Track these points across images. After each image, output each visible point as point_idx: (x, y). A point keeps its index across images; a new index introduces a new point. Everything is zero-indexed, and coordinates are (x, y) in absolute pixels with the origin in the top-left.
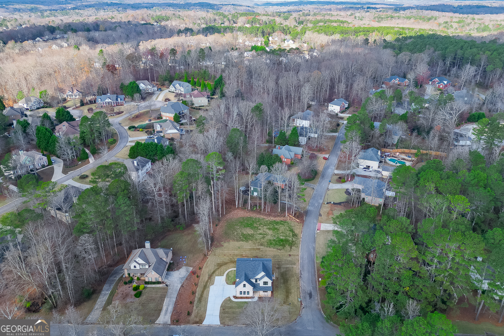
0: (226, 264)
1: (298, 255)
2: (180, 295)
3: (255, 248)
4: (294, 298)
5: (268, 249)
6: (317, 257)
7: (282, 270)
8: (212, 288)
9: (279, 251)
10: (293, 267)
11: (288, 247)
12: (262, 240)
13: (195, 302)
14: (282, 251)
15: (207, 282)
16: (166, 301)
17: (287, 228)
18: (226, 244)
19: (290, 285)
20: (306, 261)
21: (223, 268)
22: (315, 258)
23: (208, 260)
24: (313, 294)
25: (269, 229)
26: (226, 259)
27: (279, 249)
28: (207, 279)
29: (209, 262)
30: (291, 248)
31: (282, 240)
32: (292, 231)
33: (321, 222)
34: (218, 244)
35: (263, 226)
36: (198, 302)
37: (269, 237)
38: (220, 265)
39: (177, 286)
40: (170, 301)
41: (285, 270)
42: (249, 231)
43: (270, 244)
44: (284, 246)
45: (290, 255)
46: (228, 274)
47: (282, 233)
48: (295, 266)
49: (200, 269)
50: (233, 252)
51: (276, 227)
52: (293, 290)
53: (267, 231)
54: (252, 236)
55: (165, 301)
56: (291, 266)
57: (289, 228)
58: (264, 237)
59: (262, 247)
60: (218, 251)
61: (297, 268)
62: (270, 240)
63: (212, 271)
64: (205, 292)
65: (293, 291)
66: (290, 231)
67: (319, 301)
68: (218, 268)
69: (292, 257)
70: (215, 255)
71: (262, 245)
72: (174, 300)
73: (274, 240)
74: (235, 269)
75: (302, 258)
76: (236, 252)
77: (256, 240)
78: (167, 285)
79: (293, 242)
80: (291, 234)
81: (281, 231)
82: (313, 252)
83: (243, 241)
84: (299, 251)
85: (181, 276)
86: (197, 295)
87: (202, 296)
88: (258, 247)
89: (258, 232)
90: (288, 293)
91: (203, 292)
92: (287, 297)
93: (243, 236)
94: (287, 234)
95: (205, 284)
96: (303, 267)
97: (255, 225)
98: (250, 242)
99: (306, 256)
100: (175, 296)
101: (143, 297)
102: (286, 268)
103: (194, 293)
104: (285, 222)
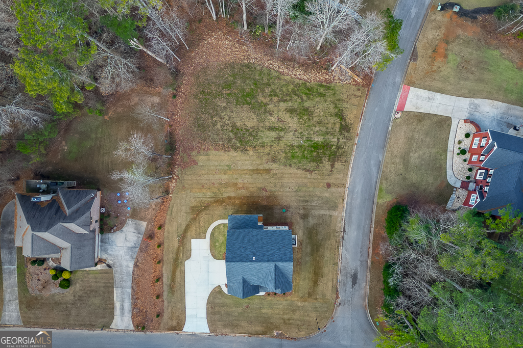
0: (207, 207)
1: (344, 185)
2: (136, 282)
3: (261, 167)
4: (325, 287)
5: (287, 170)
6: (381, 190)
7: (312, 221)
8: (188, 263)
9: (308, 175)
10: (331, 216)
11: (326, 165)
12: (277, 147)
13: (165, 294)
14: (314, 175)
15: (178, 250)
16: (117, 293)
17: (332, 106)
18: (202, 159)
19: (323, 256)
20: (358, 201)
21: (204, 216)
22: (377, 192)
23: (171, 203)
24: (359, 276)
25: (291, 111)
26: (206, 195)
27: (309, 171)
28: (176, 245)
29: (175, 209)
30: (333, 166)
31: (316, 146)
32: (340, 115)
33: (412, 84)
34: (186, 159)
35: (279, 101)
36: (169, 293)
37: (290, 138)
38: (198, 211)
39: (127, 266)
40: (123, 293)
41: (315, 221)
42: (246, 118)
43: (292, 156)
44: (318, 160)
45: (329, 185)
46: (212, 234)
47: (319, 123)
48: (335, 214)
49: (160, 227)
50: (218, 176)
51: (306, 104)
52: (327, 269)
53: (287, 117)
54: (254, 133)
55: (115, 295)
56: (327, 213)
57: (336, 107)
58: (279, 138)
59: (275, 166)
60: (189, 177)
61: (340, 216)
62: (292, 146)
63: (183, 227)
64: (178, 273)
65: (326, 270)
66: (336, 115)
67: (368, 290)
68: (194, 219)
69: (333, 189)
70: (183, 188)
71: (274, 160)
72: (129, 291)
73: (300, 146)
74: (226, 221)
75: (352, 192)
76: (224, 178)
77: (263, 145)
78: (109, 266)
79: (338, 148)
80: (338, 126)
81: (316, 119)
82: (375, 175)
83: (235, 148)
84: (347, 175)
85: (129, 245)
86: (165, 279)
87: (173, 279)
88: (267, 167)
89: (267, 123)
90: (317, 275)
91: (174, 273)
92: (316, 283)
93: (236, 134)
94: (330, 126)
95: (174, 256)
96: (349, 215)
97: (260, 98)
98: (251, 152)
99: (359, 188)
100: (129, 284)
101: (76, 287)
102: (319, 217)
103: (158, 279)
104: (329, 88)
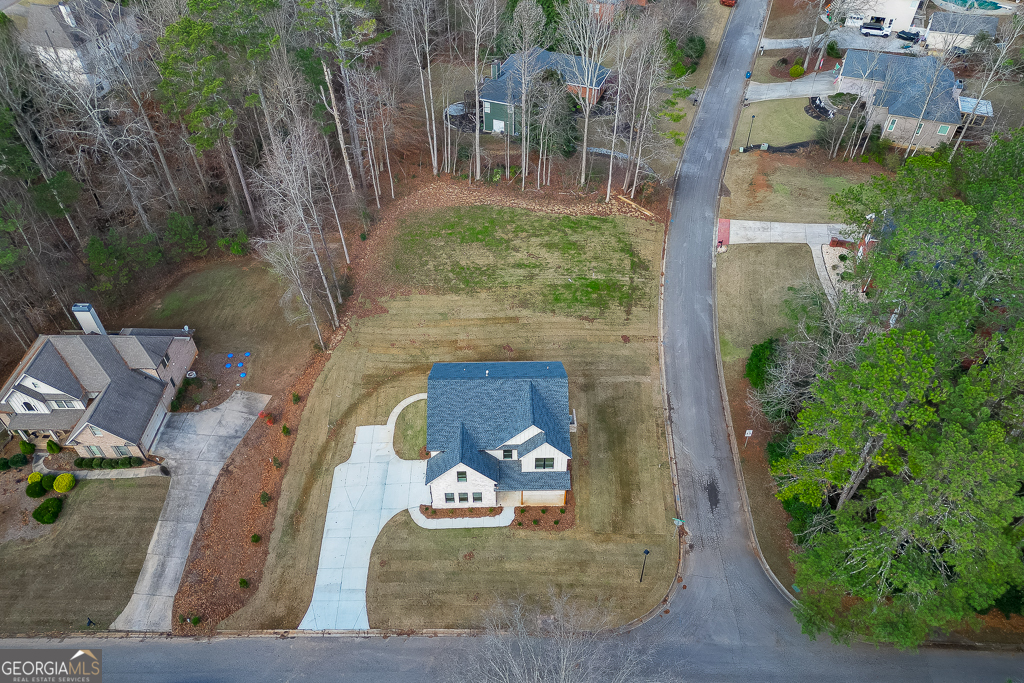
0: (395, 376)
1: (655, 338)
2: (214, 506)
3: (501, 315)
4: (650, 508)
5: (548, 318)
6: (724, 343)
7: (602, 395)
8: (341, 473)
9: (587, 325)
10: (638, 384)
11: (616, 311)
12: (526, 288)
13: (276, 536)
14: (596, 325)
15: (325, 448)
16: (160, 532)
17: (613, 241)
18: (395, 306)
19: (635, 452)
20: (687, 360)
21: (386, 391)
22: (718, 346)
23: (328, 364)
24: (721, 487)
25: (550, 246)
26: (398, 358)
27: (586, 318)
28: (323, 438)
29: (334, 375)
30: (628, 312)
31: (595, 286)
32: (629, 250)
33: (730, 216)
34: (368, 306)
35: (529, 236)
36: (285, 533)
37: (550, 276)
38: (374, 383)
39: (206, 473)
40: (175, 534)
41: (610, 393)
42: (478, 256)
43: (554, 299)
44: (601, 304)
45: (626, 339)
46: (402, 416)
47: (596, 258)
48: (646, 380)
49: (299, 399)
50: (422, 330)
51: (574, 238)
52: (647, 475)
53: (544, 253)
54: (490, 272)
55: (155, 537)
56: (631, 379)
57: (620, 241)
58: (532, 277)
59: (525, 312)
60: (369, 329)
61: (655, 386)
62: (554, 287)
63: (344, 407)
64: (315, 491)
65: (645, 477)
66: (622, 250)
67: (749, 516)
68: (369, 395)
69: (635, 345)
70: (356, 344)
71: (524, 304)
72: (192, 527)
73: (568, 286)
74: (427, 397)
75: (671, 348)
76: (434, 333)
77: (505, 286)
78: (165, 471)
79: (634, 289)
80: (627, 263)
81: (590, 254)
82: (707, 323)
83: (456, 290)
84: (657, 324)
85: (223, 432)
86: (282, 503)
87: (301, 507)
88: (511, 313)
89: (511, 260)
90: (627, 488)
91: (306, 491)
92: (626, 502)
93: (459, 274)
94: (614, 261)
95: (314, 458)
96: (674, 380)
97: (499, 234)
98: (483, 295)
99: (682, 342)
100: (197, 511)
101: (70, 522)
102: (616, 386)
103: (269, 499)
104: (605, 221)
